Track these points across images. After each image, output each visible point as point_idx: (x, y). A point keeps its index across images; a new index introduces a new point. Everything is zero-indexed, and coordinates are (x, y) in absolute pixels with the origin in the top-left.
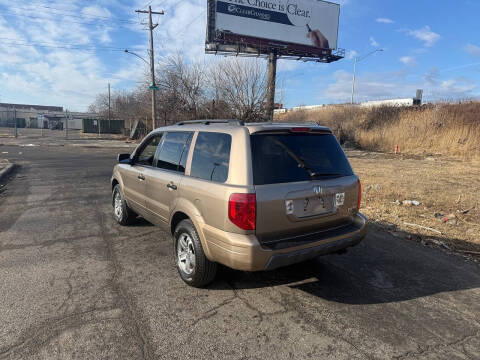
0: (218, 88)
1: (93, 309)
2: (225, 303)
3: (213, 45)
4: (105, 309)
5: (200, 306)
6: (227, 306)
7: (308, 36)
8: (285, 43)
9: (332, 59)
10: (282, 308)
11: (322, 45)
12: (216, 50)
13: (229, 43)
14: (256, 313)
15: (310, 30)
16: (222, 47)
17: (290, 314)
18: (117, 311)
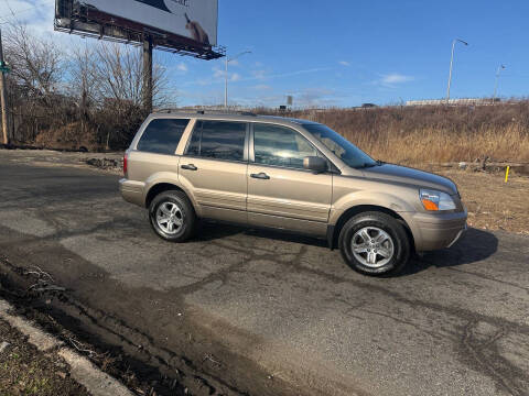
3: (68, 22)
7: (187, 27)
8: (164, 32)
9: (212, 56)
11: (202, 40)
13: (93, 22)
15: (189, 21)
16: (80, 25)
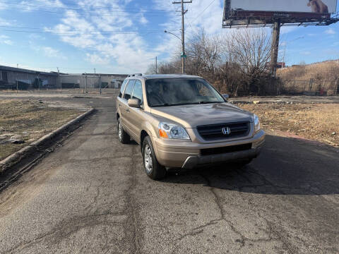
0: (231, 52)
1: (108, 213)
2: (211, 223)
3: (229, 22)
4: (116, 214)
5: (189, 223)
6: (213, 226)
7: (309, 5)
8: (287, 13)
10: (266, 236)
11: (321, 11)
12: (231, 25)
13: (240, 19)
14: (239, 237)
16: (235, 22)
17: (274, 243)
18: (124, 217)
